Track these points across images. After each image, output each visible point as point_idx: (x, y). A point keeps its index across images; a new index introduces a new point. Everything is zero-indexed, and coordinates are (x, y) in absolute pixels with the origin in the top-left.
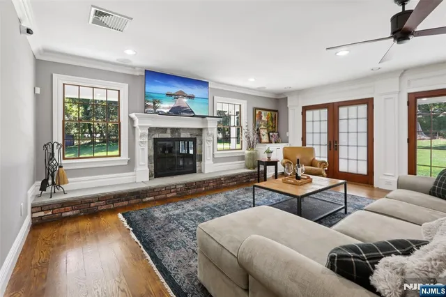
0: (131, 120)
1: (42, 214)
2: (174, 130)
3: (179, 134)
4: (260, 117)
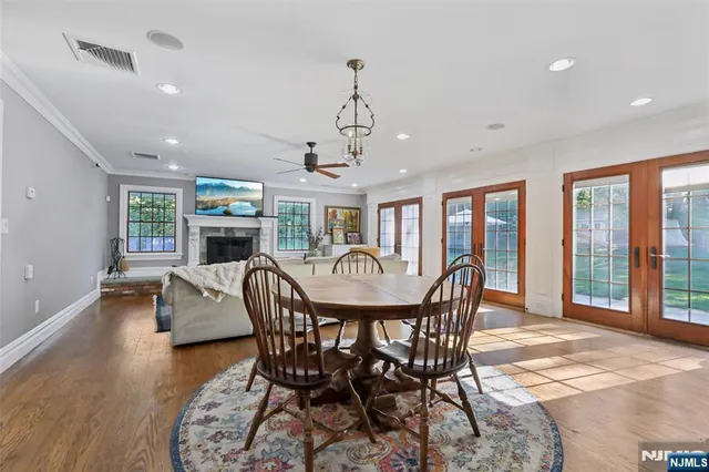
0: (186, 221)
1: (107, 290)
2: (227, 230)
3: (234, 233)
4: (334, 216)
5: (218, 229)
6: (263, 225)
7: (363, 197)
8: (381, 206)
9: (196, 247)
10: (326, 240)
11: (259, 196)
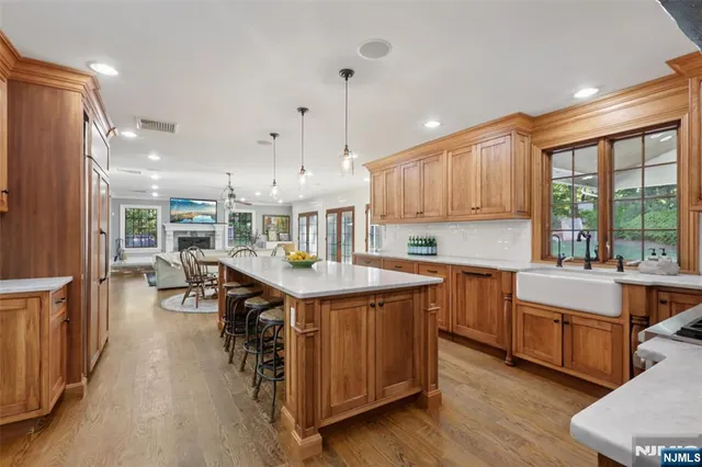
0: (164, 227)
2: (192, 232)
3: (197, 235)
4: (270, 222)
5: (186, 232)
6: (217, 230)
7: (290, 208)
8: (301, 215)
9: (171, 244)
10: (263, 238)
11: (213, 211)
